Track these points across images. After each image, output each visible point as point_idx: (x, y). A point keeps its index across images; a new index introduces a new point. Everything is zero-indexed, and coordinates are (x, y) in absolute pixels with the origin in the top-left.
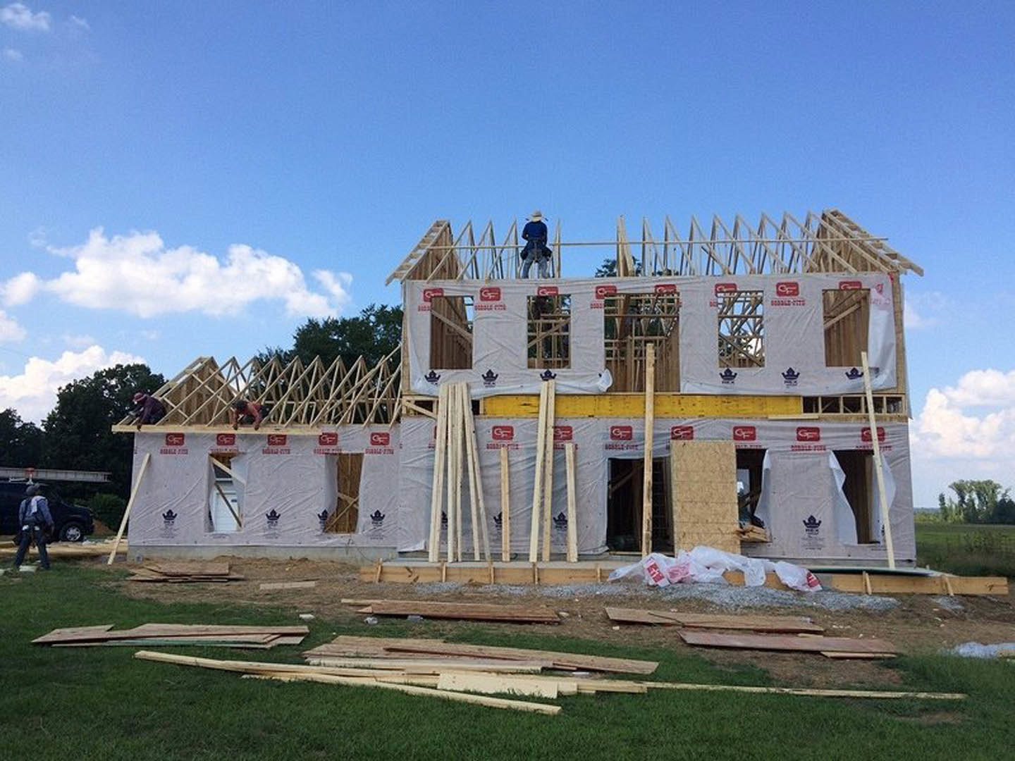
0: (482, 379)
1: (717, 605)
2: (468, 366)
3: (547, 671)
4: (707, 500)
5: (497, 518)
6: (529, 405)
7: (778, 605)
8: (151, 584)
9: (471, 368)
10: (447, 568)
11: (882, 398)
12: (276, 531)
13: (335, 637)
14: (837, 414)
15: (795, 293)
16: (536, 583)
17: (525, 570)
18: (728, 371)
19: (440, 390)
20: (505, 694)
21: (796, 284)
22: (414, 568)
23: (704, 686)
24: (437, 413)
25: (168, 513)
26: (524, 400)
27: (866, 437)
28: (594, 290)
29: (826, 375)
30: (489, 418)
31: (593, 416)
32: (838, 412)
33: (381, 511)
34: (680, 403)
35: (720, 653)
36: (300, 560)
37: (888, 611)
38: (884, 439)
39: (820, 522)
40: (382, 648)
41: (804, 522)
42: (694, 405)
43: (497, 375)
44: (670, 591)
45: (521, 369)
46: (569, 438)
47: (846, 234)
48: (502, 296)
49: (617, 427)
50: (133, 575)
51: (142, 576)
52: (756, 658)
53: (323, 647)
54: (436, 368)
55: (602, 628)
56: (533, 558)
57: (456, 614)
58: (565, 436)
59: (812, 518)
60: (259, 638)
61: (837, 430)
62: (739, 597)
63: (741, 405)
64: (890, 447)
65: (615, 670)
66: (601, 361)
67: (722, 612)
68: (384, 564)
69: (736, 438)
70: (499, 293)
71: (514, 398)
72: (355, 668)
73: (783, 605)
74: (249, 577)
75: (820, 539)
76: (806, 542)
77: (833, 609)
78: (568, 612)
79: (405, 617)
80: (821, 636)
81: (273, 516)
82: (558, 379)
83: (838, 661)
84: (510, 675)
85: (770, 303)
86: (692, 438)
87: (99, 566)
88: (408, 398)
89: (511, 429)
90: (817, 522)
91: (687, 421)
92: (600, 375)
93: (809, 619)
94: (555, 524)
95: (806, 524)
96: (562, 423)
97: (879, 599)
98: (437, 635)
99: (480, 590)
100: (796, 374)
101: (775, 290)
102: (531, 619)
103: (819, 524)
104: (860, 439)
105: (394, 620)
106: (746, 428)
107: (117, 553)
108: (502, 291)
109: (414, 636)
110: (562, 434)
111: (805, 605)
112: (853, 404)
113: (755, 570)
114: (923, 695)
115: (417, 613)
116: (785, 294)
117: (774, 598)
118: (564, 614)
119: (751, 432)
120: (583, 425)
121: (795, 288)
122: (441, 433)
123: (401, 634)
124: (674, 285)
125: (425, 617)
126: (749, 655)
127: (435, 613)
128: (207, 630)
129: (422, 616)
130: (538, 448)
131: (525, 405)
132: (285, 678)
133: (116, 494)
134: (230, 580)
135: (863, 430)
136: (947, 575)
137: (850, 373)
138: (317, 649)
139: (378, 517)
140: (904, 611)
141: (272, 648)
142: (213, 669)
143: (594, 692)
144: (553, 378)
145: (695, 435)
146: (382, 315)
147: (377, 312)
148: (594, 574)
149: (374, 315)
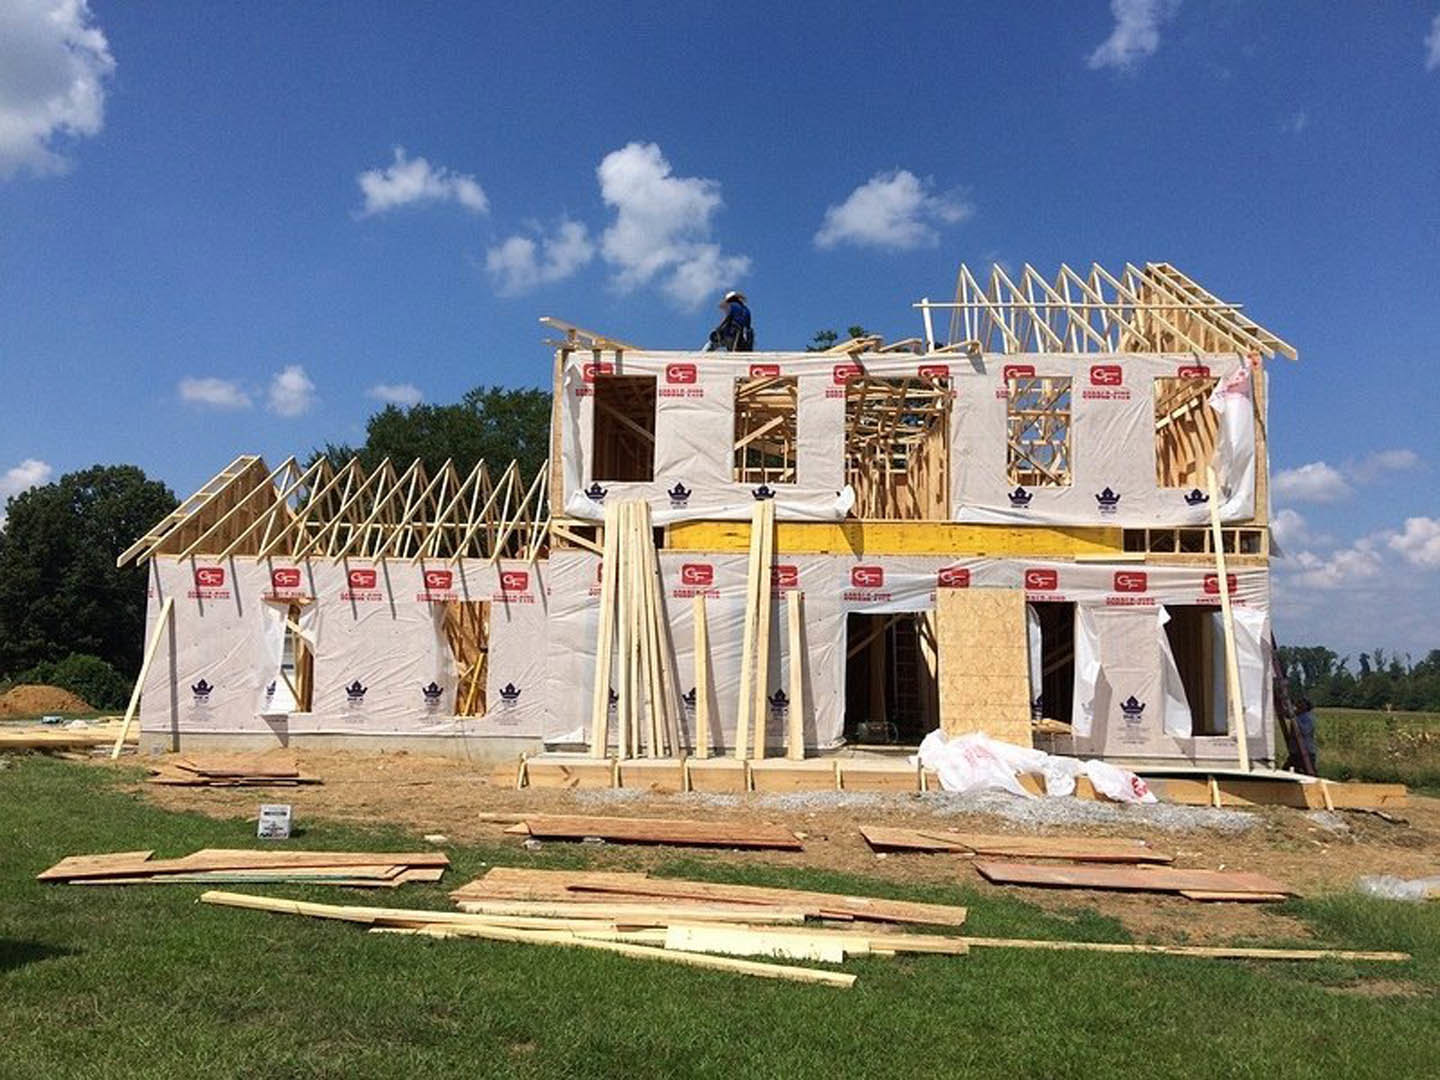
0: (668, 495)
1: (1012, 822)
2: (648, 477)
3: (813, 921)
4: (986, 673)
5: (688, 696)
6: (735, 535)
7: (1096, 823)
8: (187, 789)
9: (652, 480)
10: (620, 769)
11: (1234, 532)
12: (361, 713)
13: (486, 870)
14: (1171, 554)
15: (1117, 380)
16: (750, 790)
17: (732, 771)
18: (1020, 490)
19: (607, 512)
20: (766, 956)
21: (1118, 369)
22: (572, 767)
23: (1045, 944)
24: (603, 545)
25: (200, 684)
26: (729, 528)
27: (1211, 587)
28: (832, 370)
29: (1157, 500)
30: (677, 552)
31: (826, 552)
32: (1173, 550)
33: (515, 685)
34: (951, 536)
35: (1043, 893)
36: (397, 754)
37: (1246, 830)
38: (1235, 590)
39: (1144, 705)
40: (562, 886)
41: (1122, 705)
42: (971, 538)
43: (690, 492)
44: (943, 801)
45: (725, 483)
46: (794, 583)
47: (1181, 299)
48: (698, 376)
49: (861, 569)
50: (156, 774)
51: (170, 777)
52: (1094, 899)
53: (475, 884)
54: (602, 479)
55: (861, 856)
56: (741, 753)
57: (650, 836)
58: (787, 580)
59: (1132, 700)
60: (380, 872)
61: (1172, 576)
62: (1040, 811)
63: (1036, 539)
64: (1243, 601)
65: (909, 919)
66: (838, 473)
67: (1021, 833)
68: (528, 761)
69: (1029, 586)
70: (695, 372)
71: (714, 525)
72: (533, 916)
73: (1103, 823)
74: (326, 779)
75: (1144, 730)
76: (1123, 734)
77: (1171, 829)
78: (805, 832)
79: (578, 839)
80: (1170, 868)
81: (356, 691)
82: (778, 499)
83: (1204, 905)
84: (766, 927)
85: (1081, 394)
86: (967, 585)
87: (100, 761)
88: (561, 522)
89: (709, 569)
90: (1140, 705)
91: (962, 561)
92: (838, 494)
93: (1143, 843)
94: (771, 706)
95: (1124, 708)
96: (782, 562)
97: (1232, 815)
98: (634, 866)
99: (671, 799)
100: (1115, 496)
101: (1089, 376)
102: (759, 843)
103: (1141, 709)
104: (1202, 589)
105: (564, 844)
106: (1043, 573)
107: (125, 742)
108: (698, 369)
109: (601, 867)
110: (781, 576)
111: (1133, 823)
112: (1193, 540)
113: (1060, 772)
114: (1349, 955)
115: (596, 834)
116: (1102, 382)
117: (1088, 813)
118: (800, 835)
119: (1051, 578)
120: (812, 565)
121: (1116, 374)
122: (608, 573)
123: (581, 865)
124: (946, 367)
125: (609, 840)
126: (1082, 896)
127: (621, 835)
128: (297, 859)
129: (603, 838)
130: (749, 596)
131: (730, 534)
132: (438, 932)
133: (97, 654)
134: (301, 782)
135: (1208, 576)
136: (1325, 782)
137: (1190, 497)
138: (467, 887)
139: (510, 693)
140: (1268, 831)
141: (400, 886)
142: (324, 919)
143: (893, 953)
144: (772, 496)
145: (972, 581)
146: (495, 401)
147: (487, 397)
148: (832, 777)
149: (483, 401)
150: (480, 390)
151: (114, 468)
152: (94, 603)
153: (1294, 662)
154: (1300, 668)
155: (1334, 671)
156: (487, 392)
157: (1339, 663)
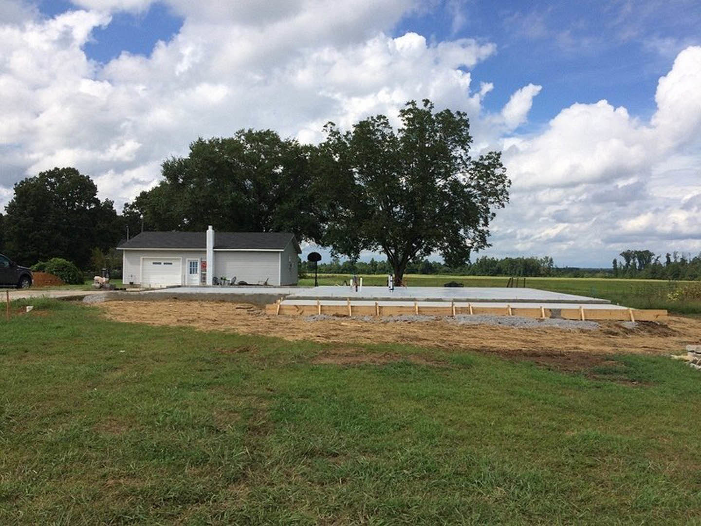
10: (321, 306)
22: (300, 306)
136: (631, 309)
146: (250, 137)
147: (246, 134)
149: (244, 135)
150: (243, 131)
151: (64, 168)
153: (633, 258)
154: (637, 260)
155: (653, 262)
156: (246, 131)
157: (656, 258)
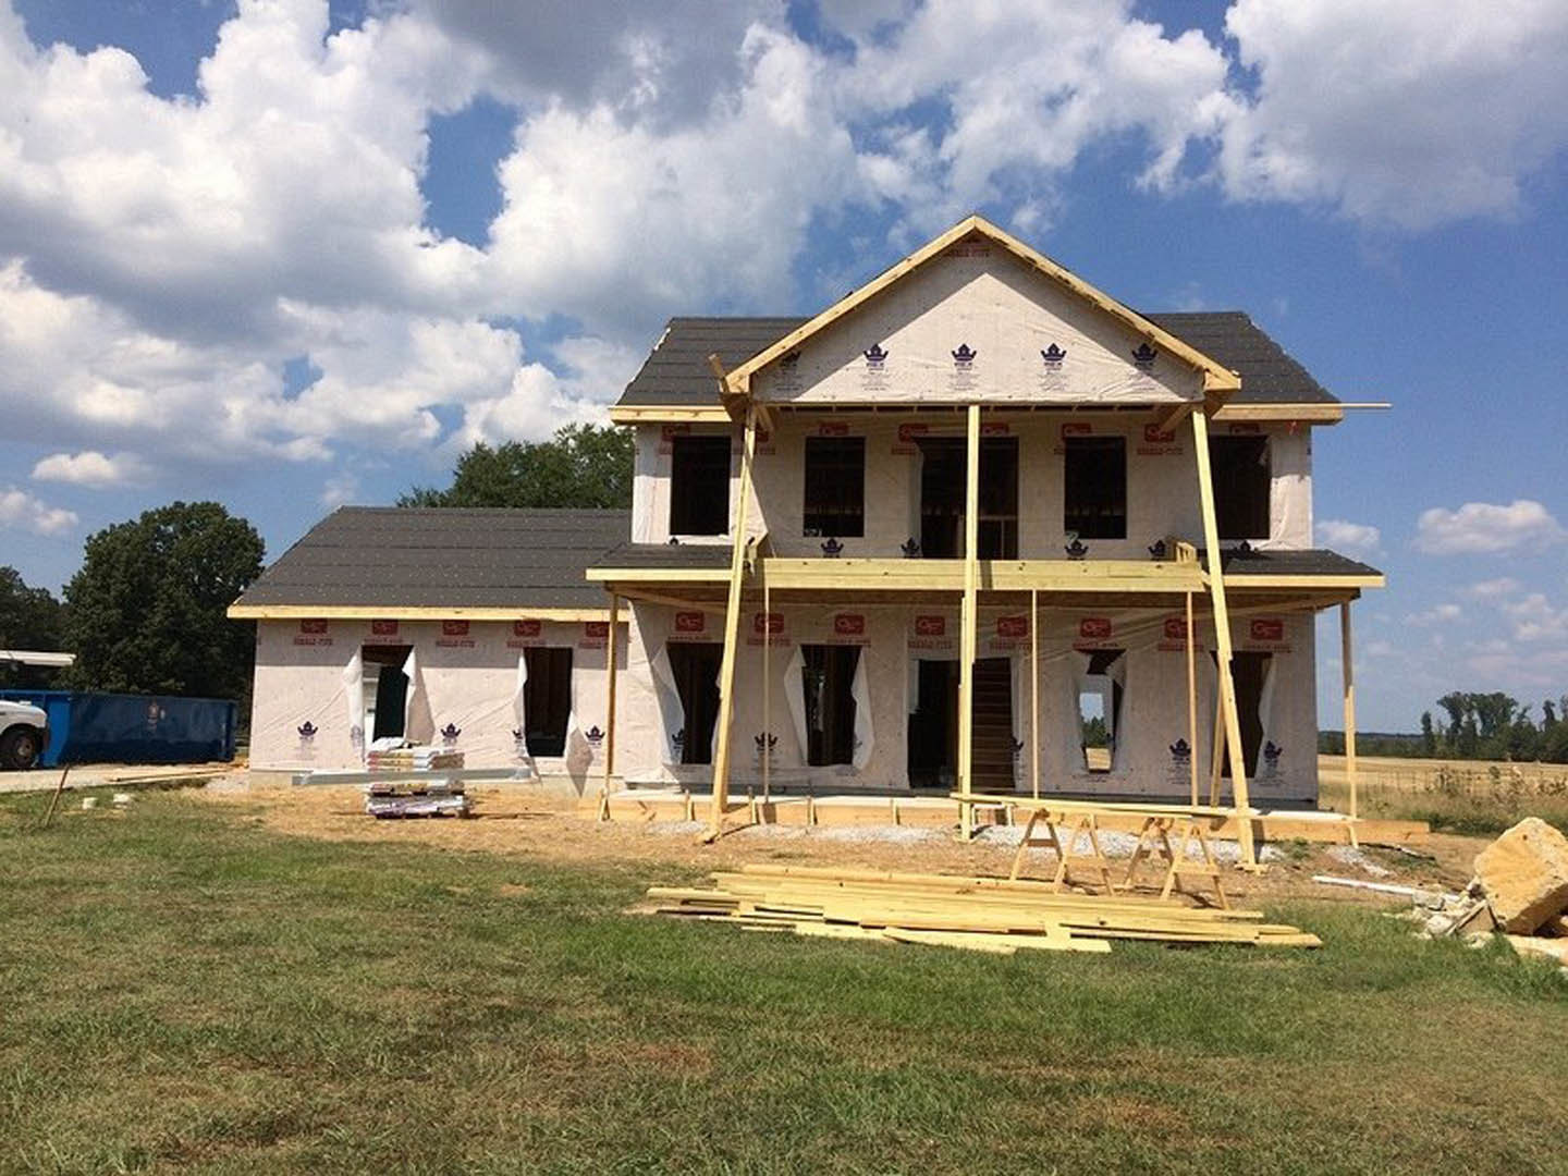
9: (727, 532)
10: (693, 805)
15: (1170, 437)
18: (1076, 543)
22: (650, 803)
25: (304, 726)
28: (897, 430)
33: (599, 728)
38: (1281, 637)
41: (1171, 747)
45: (796, 537)
46: (860, 631)
48: (771, 436)
49: (924, 618)
54: (679, 532)
58: (854, 628)
59: (1182, 742)
68: (610, 797)
69: (1084, 633)
76: (1173, 774)
81: (453, 731)
85: (1135, 450)
89: (781, 617)
90: (1188, 747)
95: (1173, 751)
96: (851, 612)
101: (1143, 433)
104: (1249, 637)
106: (1098, 621)
110: (850, 625)
116: (1156, 439)
119: (1104, 627)
124: (1006, 425)
135: (1254, 624)
137: (1239, 549)
139: (595, 735)
144: (839, 549)
146: (587, 439)
147: (579, 434)
148: (888, 813)
149: (574, 438)
150: (572, 427)
151: (195, 504)
152: (176, 645)
154: (1476, 716)
155: (1514, 719)
156: (580, 428)
157: (1520, 711)
